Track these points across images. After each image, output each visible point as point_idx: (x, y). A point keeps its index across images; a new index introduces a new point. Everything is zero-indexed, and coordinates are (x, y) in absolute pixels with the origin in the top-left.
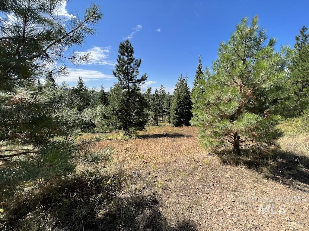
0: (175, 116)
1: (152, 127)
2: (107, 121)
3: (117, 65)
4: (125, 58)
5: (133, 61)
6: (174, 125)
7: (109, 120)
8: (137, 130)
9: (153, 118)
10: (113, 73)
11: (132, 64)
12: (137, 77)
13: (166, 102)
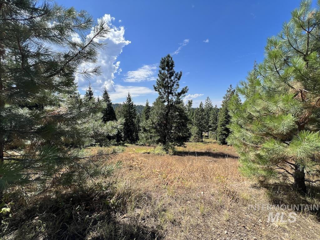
0: (223, 132)
1: (195, 143)
2: (146, 134)
3: (157, 80)
4: (166, 72)
5: (173, 74)
6: (221, 142)
7: (148, 134)
8: (175, 146)
9: (196, 133)
10: (153, 88)
11: (172, 78)
12: (177, 90)
13: (213, 116)
